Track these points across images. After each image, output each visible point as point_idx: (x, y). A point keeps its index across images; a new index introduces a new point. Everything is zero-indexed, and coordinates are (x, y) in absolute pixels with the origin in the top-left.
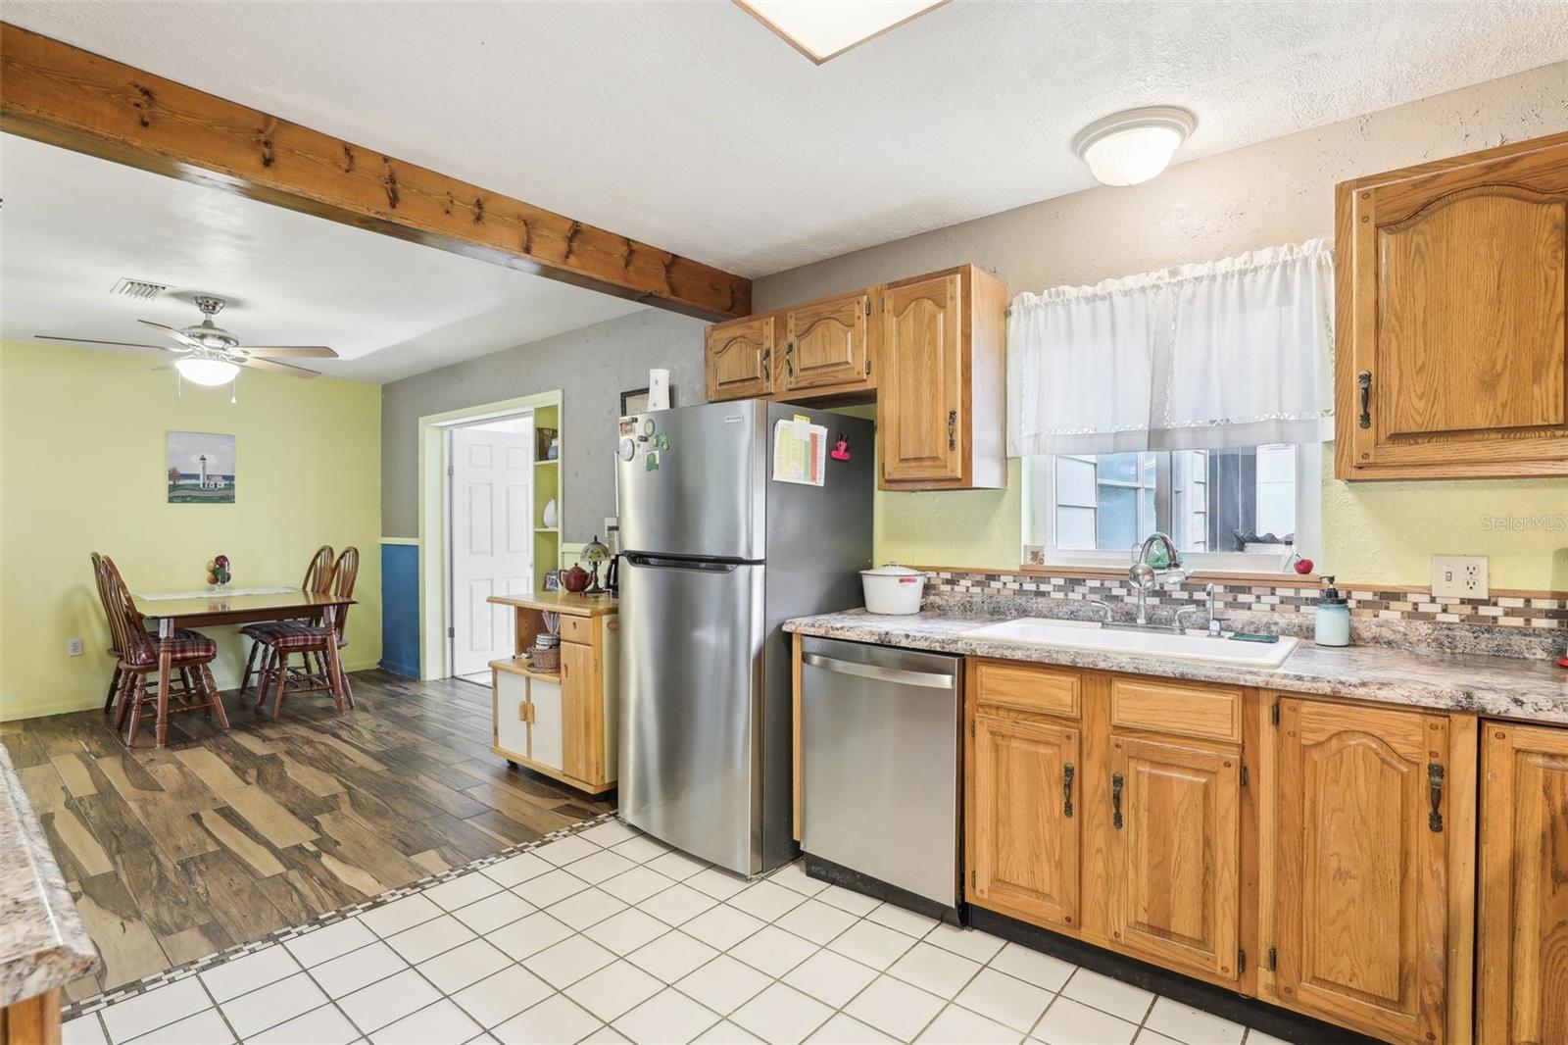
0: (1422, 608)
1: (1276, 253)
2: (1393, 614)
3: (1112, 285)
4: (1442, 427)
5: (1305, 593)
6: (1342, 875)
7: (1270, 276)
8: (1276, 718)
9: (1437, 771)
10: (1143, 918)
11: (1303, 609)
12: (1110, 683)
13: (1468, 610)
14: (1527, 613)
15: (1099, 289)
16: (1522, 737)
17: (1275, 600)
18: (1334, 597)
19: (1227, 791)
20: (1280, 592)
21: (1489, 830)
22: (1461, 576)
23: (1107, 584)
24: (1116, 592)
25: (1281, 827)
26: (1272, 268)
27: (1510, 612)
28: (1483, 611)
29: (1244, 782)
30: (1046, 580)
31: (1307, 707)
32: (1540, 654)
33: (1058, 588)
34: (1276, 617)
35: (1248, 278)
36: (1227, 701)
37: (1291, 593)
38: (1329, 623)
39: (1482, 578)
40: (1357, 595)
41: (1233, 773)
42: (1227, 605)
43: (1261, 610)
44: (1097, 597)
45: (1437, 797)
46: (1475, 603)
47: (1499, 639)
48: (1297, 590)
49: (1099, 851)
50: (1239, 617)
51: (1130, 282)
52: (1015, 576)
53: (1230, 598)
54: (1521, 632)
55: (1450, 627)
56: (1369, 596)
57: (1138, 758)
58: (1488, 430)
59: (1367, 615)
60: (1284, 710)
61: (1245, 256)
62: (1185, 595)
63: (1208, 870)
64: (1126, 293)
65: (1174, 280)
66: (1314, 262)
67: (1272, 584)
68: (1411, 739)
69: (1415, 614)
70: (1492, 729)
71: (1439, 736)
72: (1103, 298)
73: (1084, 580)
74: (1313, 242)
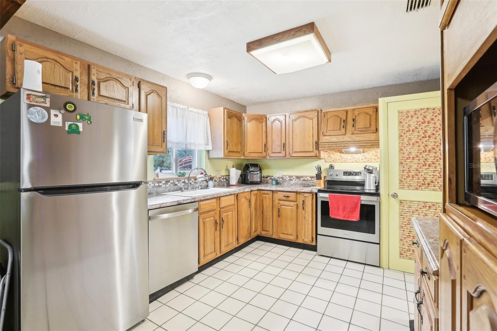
1: (202, 111)
3: (177, 105)
4: (233, 150)
7: (201, 116)
8: (237, 198)
10: (226, 244)
12: (220, 199)
14: (223, 179)
18: (211, 179)
19: (234, 213)
23: (175, 181)
24: (176, 183)
26: (201, 114)
28: (220, 179)
30: (161, 182)
33: (164, 184)
35: (198, 114)
36: (233, 196)
41: (234, 209)
44: (172, 185)
52: (153, 182)
55: (218, 182)
57: (224, 213)
58: (235, 152)
60: (238, 196)
63: (233, 228)
65: (188, 110)
66: (206, 116)
68: (247, 196)
69: (215, 181)
71: (249, 194)
73: (170, 181)
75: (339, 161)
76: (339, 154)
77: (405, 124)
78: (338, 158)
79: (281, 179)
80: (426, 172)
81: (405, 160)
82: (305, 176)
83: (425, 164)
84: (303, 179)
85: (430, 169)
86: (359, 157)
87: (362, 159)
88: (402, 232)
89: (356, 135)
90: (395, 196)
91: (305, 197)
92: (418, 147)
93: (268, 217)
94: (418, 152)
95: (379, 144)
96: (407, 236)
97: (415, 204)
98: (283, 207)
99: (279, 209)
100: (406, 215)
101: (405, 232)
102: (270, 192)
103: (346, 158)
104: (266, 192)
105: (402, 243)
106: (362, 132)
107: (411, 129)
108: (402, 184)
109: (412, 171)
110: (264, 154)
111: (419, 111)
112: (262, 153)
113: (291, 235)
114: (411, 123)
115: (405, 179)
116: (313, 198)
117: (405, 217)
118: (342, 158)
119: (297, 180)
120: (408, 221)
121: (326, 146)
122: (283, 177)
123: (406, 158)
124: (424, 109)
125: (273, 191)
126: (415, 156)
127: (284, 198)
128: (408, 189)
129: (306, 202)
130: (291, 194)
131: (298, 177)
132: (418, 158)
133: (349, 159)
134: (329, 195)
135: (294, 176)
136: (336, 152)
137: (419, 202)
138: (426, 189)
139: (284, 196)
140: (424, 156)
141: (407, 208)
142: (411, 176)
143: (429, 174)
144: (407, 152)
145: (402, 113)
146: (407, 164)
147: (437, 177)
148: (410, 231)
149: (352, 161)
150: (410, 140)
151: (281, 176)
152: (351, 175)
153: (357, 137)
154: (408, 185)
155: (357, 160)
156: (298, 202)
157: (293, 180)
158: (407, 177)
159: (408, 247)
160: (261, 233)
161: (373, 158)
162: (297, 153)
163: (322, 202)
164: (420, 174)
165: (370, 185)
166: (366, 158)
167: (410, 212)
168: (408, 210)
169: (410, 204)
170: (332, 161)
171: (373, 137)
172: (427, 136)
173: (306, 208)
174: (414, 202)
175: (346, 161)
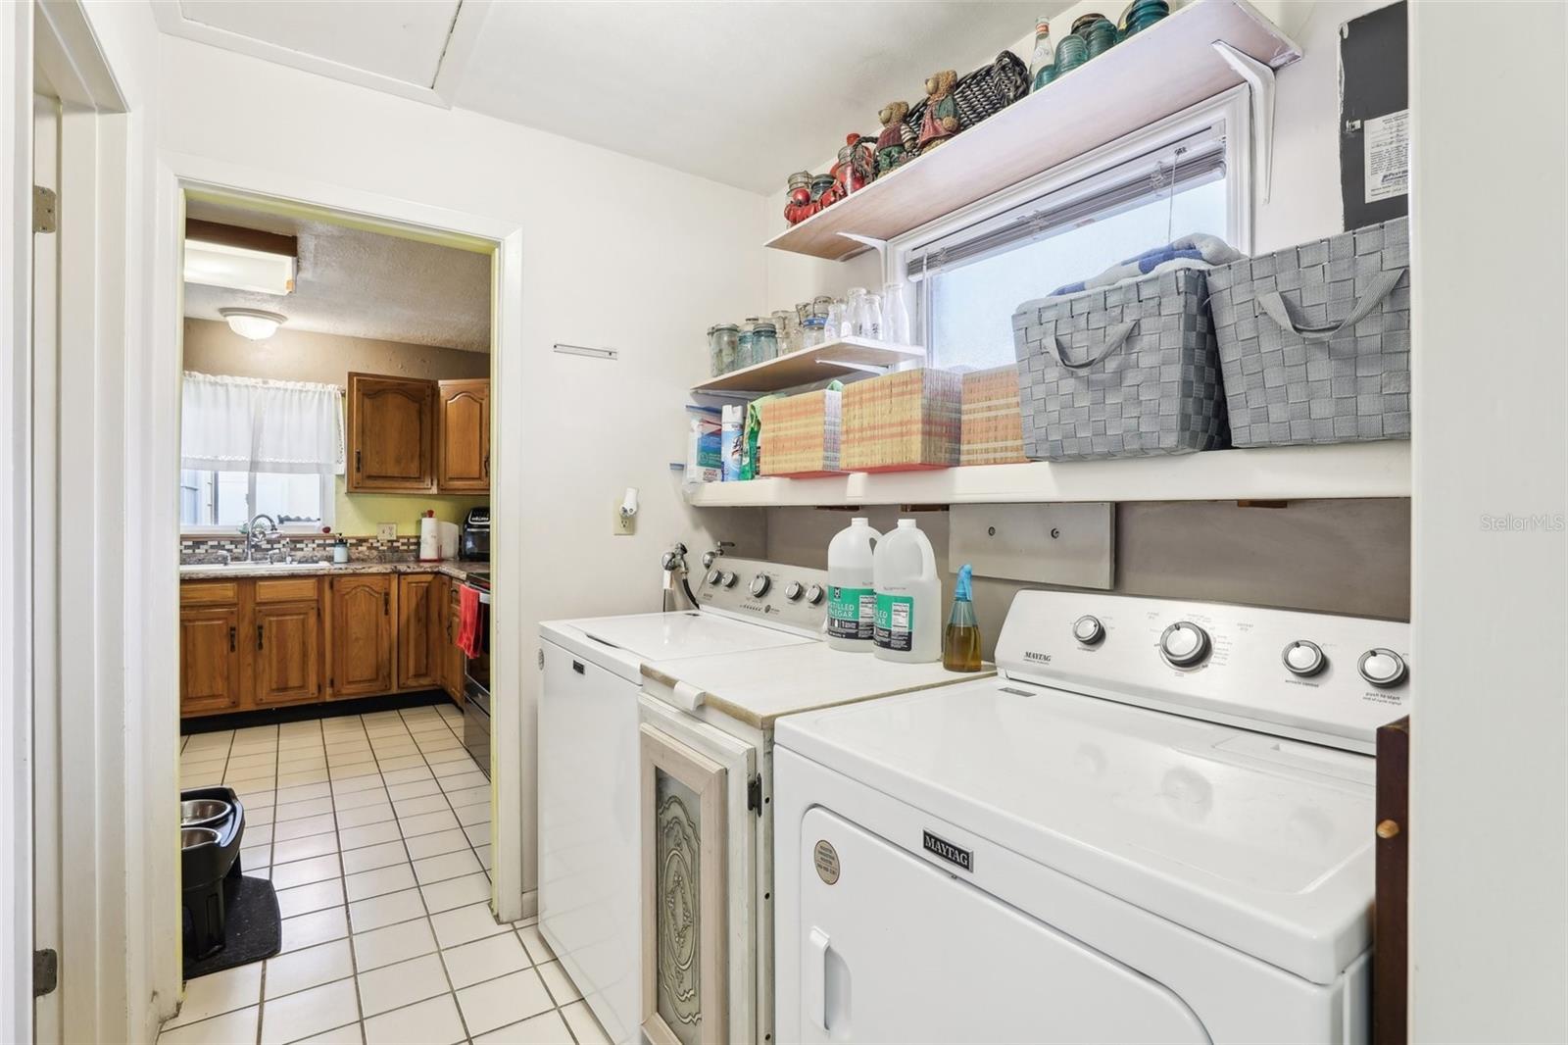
0: (375, 545)
1: (316, 387)
2: (363, 548)
3: (227, 379)
4: (384, 474)
5: (328, 542)
6: (357, 639)
7: (313, 397)
8: (332, 586)
9: (387, 594)
10: (274, 686)
11: (327, 549)
12: (255, 583)
13: (390, 544)
14: (408, 544)
15: (218, 379)
16: (410, 578)
17: (315, 546)
18: (342, 542)
19: (312, 620)
20: (317, 542)
21: (401, 611)
22: (387, 531)
23: (222, 543)
24: (228, 546)
25: (333, 628)
26: (315, 393)
27: (403, 544)
28: (395, 544)
29: (319, 615)
31: (344, 579)
32: (412, 559)
34: (316, 553)
35: (303, 395)
36: (312, 581)
37: (321, 542)
38: (339, 553)
39: (394, 532)
40: (349, 541)
41: (315, 611)
42: (292, 549)
43: (308, 549)
45: (387, 602)
46: (392, 541)
47: (400, 554)
48: (325, 540)
49: (249, 665)
50: (299, 554)
51: (239, 380)
53: (293, 546)
54: (406, 551)
55: (384, 551)
56: (354, 541)
57: (269, 615)
58: (398, 477)
59: (353, 550)
60: (335, 583)
61: (301, 384)
62: (269, 546)
63: (305, 655)
64: (236, 386)
65: (265, 386)
66: (333, 396)
67: (313, 539)
68: (378, 585)
69: (371, 548)
70: (402, 577)
71: (387, 582)
72: (221, 385)
73: (207, 542)
74: (333, 386)
112: (479, 479)
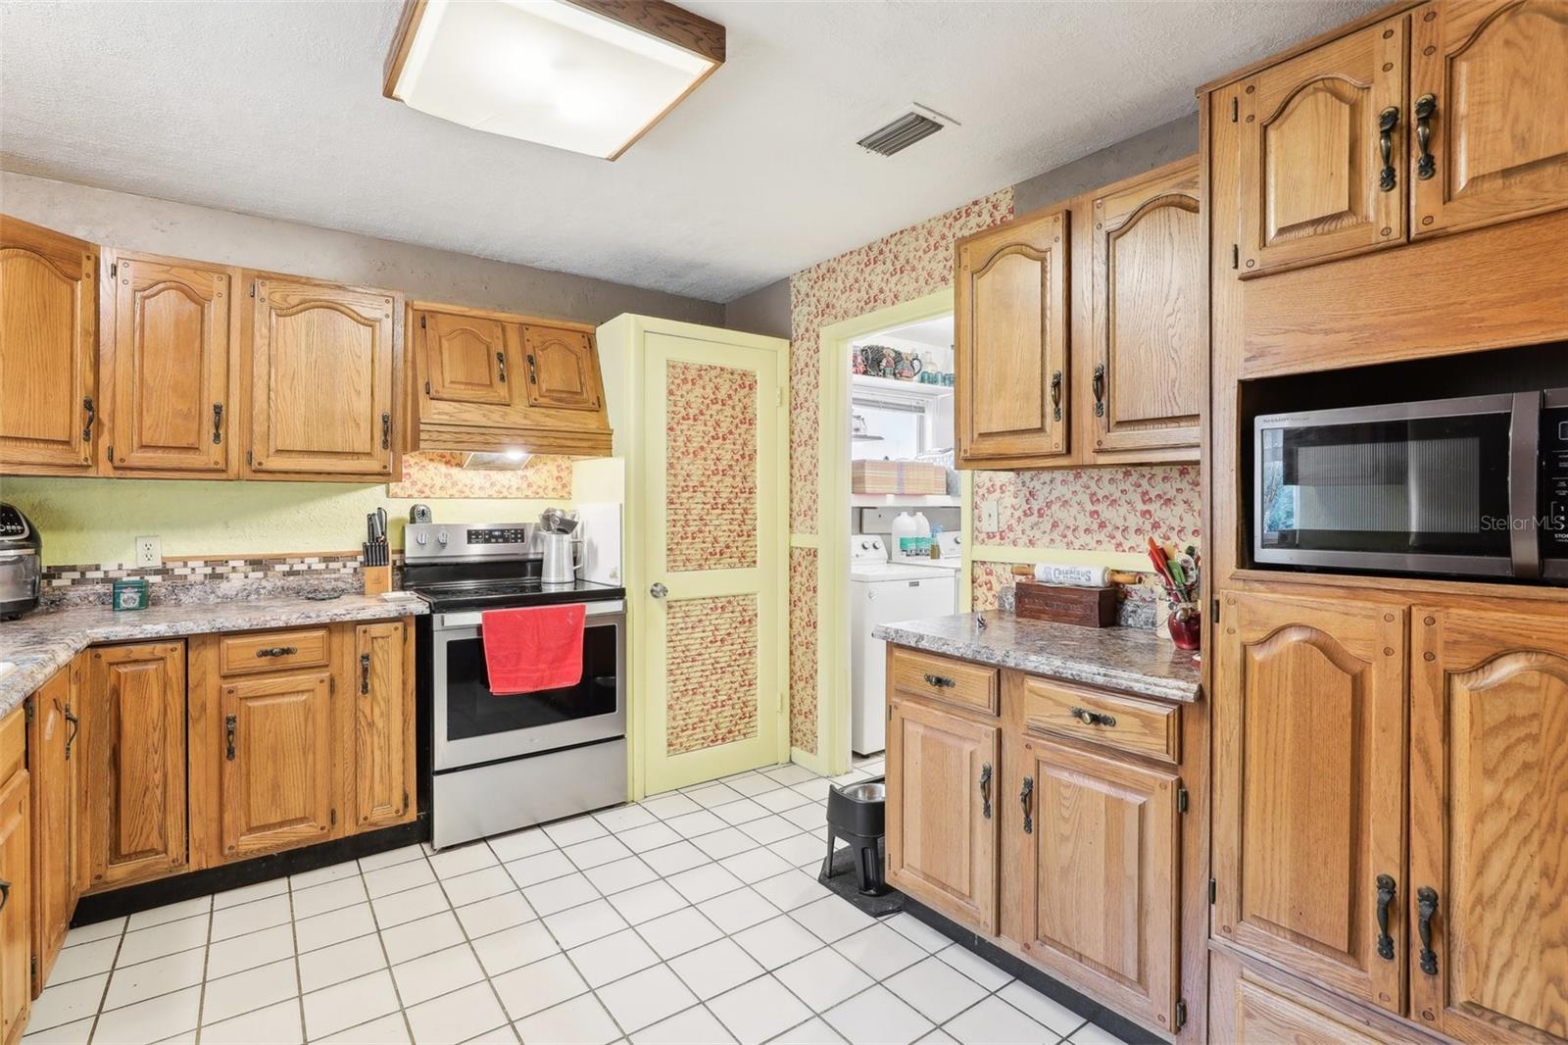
75: (443, 494)
76: (443, 468)
77: (679, 398)
78: (439, 481)
79: (157, 579)
80: (717, 523)
81: (679, 493)
82: (292, 556)
83: (716, 504)
84: (286, 568)
85: (725, 517)
86: (472, 480)
87: (481, 488)
88: (672, 684)
89: (543, 410)
90: (657, 591)
91: (373, 638)
92: (703, 462)
93: (158, 777)
94: (703, 474)
95: (611, 445)
96: (682, 692)
97: (696, 606)
98: (251, 704)
99: (231, 720)
100: (679, 637)
101: (678, 683)
102: (169, 646)
103: (468, 482)
104: (138, 651)
105: (671, 713)
106: (563, 405)
107: (692, 412)
108: (672, 558)
109: (691, 523)
110: (84, 450)
111: (706, 370)
112: (67, 443)
113: (302, 820)
114: (691, 397)
115: (678, 544)
116: (405, 639)
117: (678, 643)
118: (455, 484)
119: (252, 575)
120: (683, 652)
121: (445, 437)
122: (169, 565)
123: (680, 489)
124: (716, 368)
125: (186, 640)
126: (697, 484)
127: (264, 663)
128: (684, 569)
129: (377, 663)
130: (300, 640)
131: (256, 563)
132: (702, 489)
133: (437, 487)
134: (486, 617)
135: (235, 558)
136: (431, 460)
137: (704, 599)
138: (717, 566)
139: (265, 653)
140: (715, 484)
141: (680, 620)
142: (689, 535)
143: (724, 528)
144: (683, 472)
145: (674, 367)
146: (681, 504)
147: (735, 534)
148: (687, 679)
149: (450, 492)
150: (689, 441)
151: (157, 563)
152: (493, 540)
153: (547, 416)
154: (684, 557)
155: (539, 490)
156: (334, 669)
157: (232, 576)
158: (682, 538)
159: (684, 719)
160: (99, 877)
161: (551, 487)
162: (294, 455)
163: (451, 645)
164: (707, 529)
165: (560, 571)
166: (530, 485)
167: (687, 629)
168: (683, 625)
169: (687, 608)
170: (416, 495)
171: (591, 422)
172: (720, 435)
173: (376, 683)
174: (696, 602)
175: (468, 493)
